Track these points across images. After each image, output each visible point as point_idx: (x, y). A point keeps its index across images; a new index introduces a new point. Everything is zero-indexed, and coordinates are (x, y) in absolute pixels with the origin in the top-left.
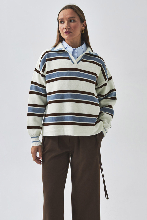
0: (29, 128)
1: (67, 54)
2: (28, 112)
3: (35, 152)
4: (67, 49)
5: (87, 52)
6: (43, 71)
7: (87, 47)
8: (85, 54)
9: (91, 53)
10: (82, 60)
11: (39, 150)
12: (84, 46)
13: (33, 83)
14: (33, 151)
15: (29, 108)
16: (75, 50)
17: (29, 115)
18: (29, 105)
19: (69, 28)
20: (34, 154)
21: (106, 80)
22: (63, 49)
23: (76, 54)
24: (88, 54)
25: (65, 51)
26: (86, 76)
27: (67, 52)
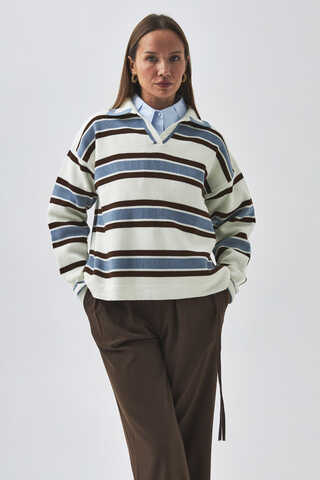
4: (141, 111)
5: (186, 119)
7: (187, 108)
8: (183, 122)
9: (195, 122)
10: (174, 136)
21: (229, 180)
22: (133, 112)
23: (161, 123)
24: (188, 123)
25: (136, 115)
26: (182, 170)
27: (142, 117)
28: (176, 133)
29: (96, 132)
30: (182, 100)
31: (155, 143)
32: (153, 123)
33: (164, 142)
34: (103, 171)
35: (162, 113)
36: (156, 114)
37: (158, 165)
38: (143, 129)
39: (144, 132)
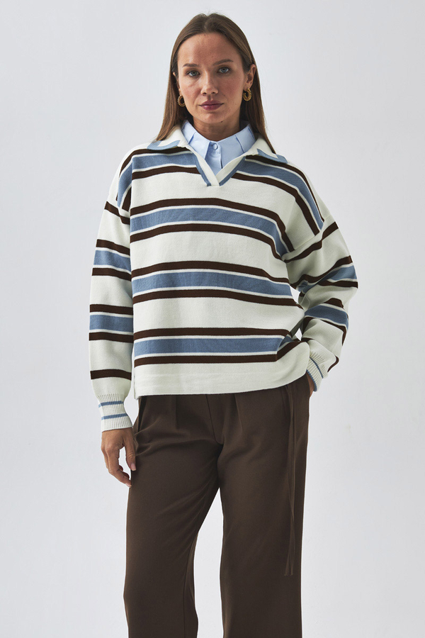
0: (96, 375)
1: (191, 157)
2: (91, 328)
3: (117, 448)
4: (193, 144)
5: (253, 152)
6: (126, 207)
7: (256, 139)
8: (248, 157)
9: (264, 156)
10: (235, 175)
11: (128, 443)
12: (245, 134)
13: (100, 243)
14: (109, 446)
15: (91, 316)
17: (93, 337)
18: (94, 308)
19: (217, 92)
21: (316, 232)
22: (181, 145)
23: (217, 158)
25: (185, 149)
26: (245, 220)
27: (193, 151)
28: (238, 172)
29: (134, 171)
30: (247, 127)
31: (209, 185)
32: (208, 158)
33: (221, 183)
34: (140, 223)
35: (217, 145)
36: (211, 146)
37: (211, 214)
38: (195, 166)
39: (194, 171)
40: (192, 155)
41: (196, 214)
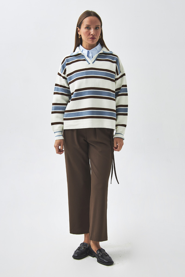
0: (52, 124)
3: (58, 145)
4: (83, 52)
5: (101, 52)
6: (64, 73)
7: (102, 48)
8: (100, 54)
9: (105, 53)
10: (97, 60)
11: (61, 145)
12: (99, 46)
13: (56, 85)
14: (56, 145)
15: (53, 107)
16: (90, 52)
17: (53, 113)
18: (54, 104)
20: (57, 147)
21: (118, 75)
22: (79, 53)
23: (90, 55)
24: (103, 53)
25: (81, 54)
27: (83, 54)
28: (98, 58)
29: (66, 63)
30: (99, 44)
31: (89, 64)
32: (88, 56)
33: (93, 63)
34: (70, 79)
35: (90, 51)
36: (88, 52)
37: (91, 73)
38: (84, 59)
39: (84, 60)
40: (83, 56)
41: (87, 73)
